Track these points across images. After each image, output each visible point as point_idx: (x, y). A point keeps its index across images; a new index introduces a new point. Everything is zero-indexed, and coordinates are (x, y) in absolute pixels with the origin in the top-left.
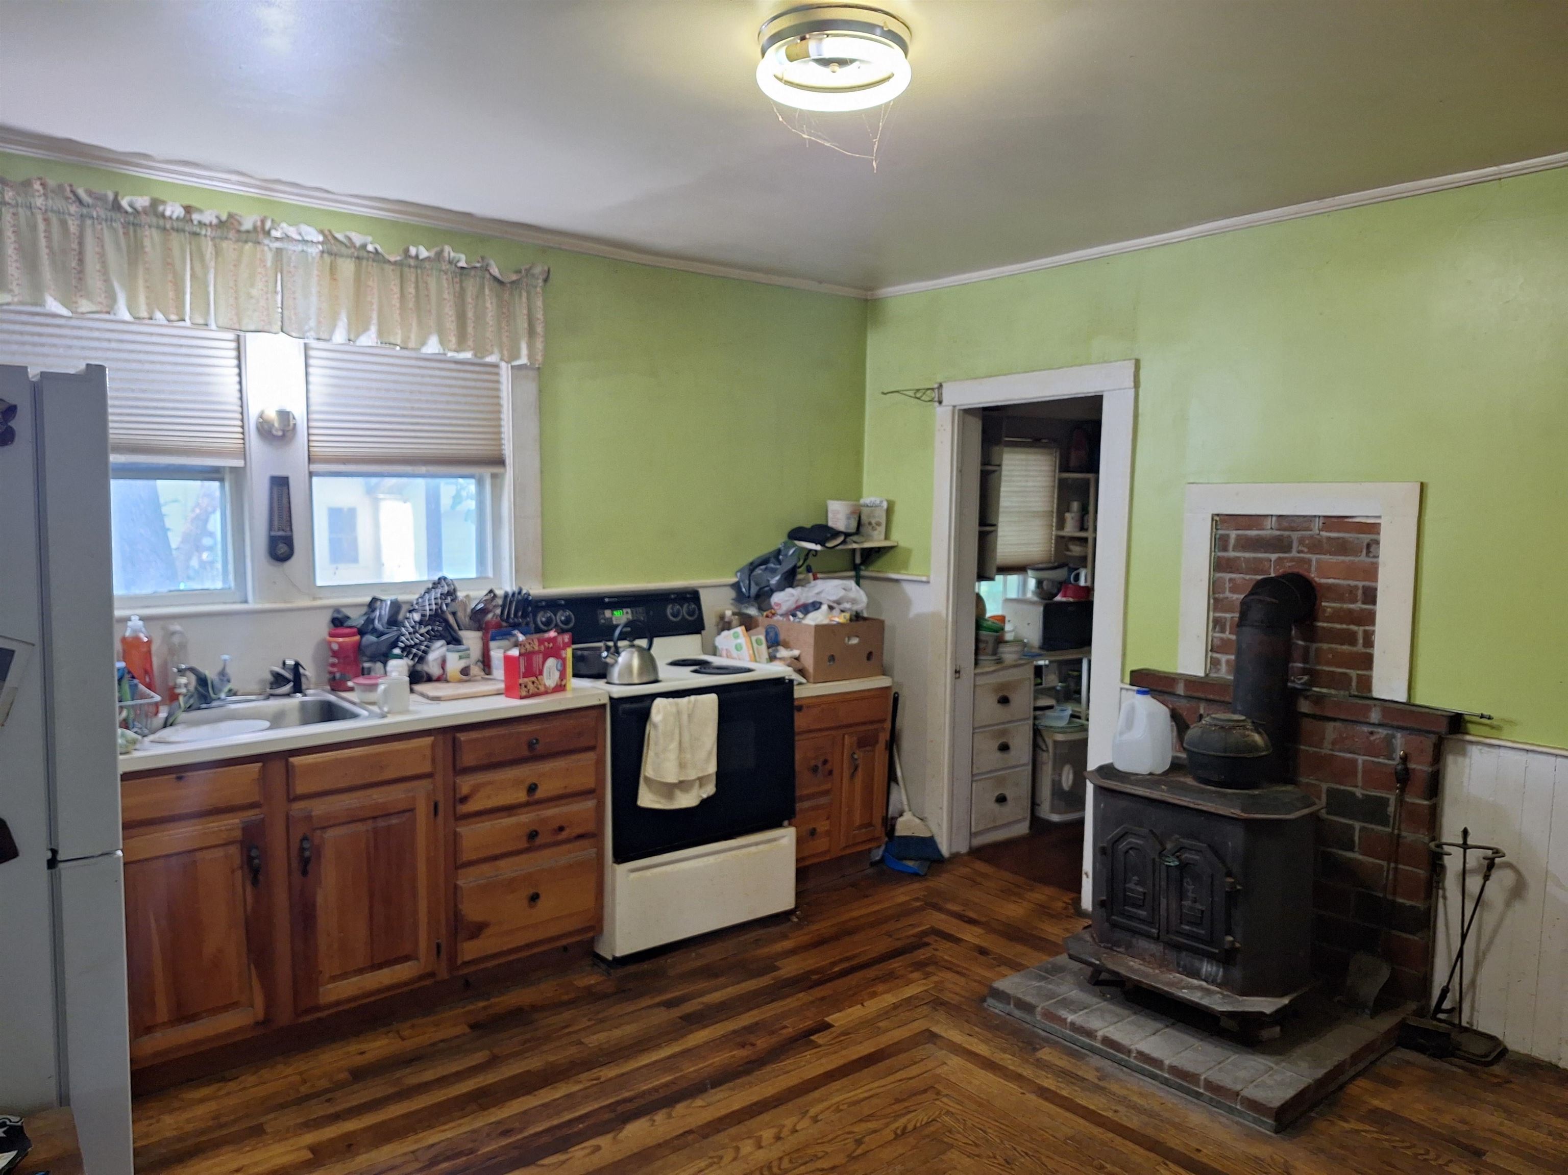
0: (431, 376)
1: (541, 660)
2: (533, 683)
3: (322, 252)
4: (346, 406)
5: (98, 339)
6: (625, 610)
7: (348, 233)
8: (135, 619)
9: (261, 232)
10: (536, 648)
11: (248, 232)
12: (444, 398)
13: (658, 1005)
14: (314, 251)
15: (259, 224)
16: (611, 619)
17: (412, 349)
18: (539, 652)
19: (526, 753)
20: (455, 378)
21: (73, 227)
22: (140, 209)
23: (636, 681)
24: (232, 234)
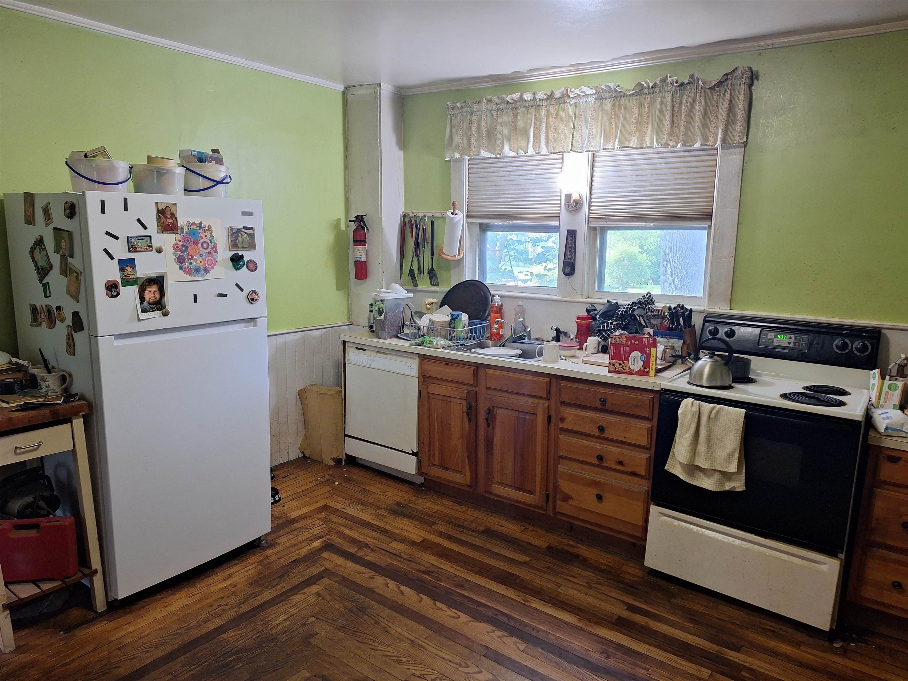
0: (666, 163)
1: (627, 351)
2: (620, 364)
3: (596, 99)
4: (615, 188)
5: (509, 167)
6: (789, 336)
7: (607, 84)
8: (497, 296)
9: (565, 95)
10: (624, 342)
11: (560, 98)
12: (673, 177)
13: (624, 602)
14: (592, 99)
15: (565, 92)
16: (773, 340)
17: (648, 147)
18: (626, 345)
19: (598, 404)
20: (684, 162)
21: (495, 117)
22: (516, 100)
23: (704, 383)
24: (553, 102)
